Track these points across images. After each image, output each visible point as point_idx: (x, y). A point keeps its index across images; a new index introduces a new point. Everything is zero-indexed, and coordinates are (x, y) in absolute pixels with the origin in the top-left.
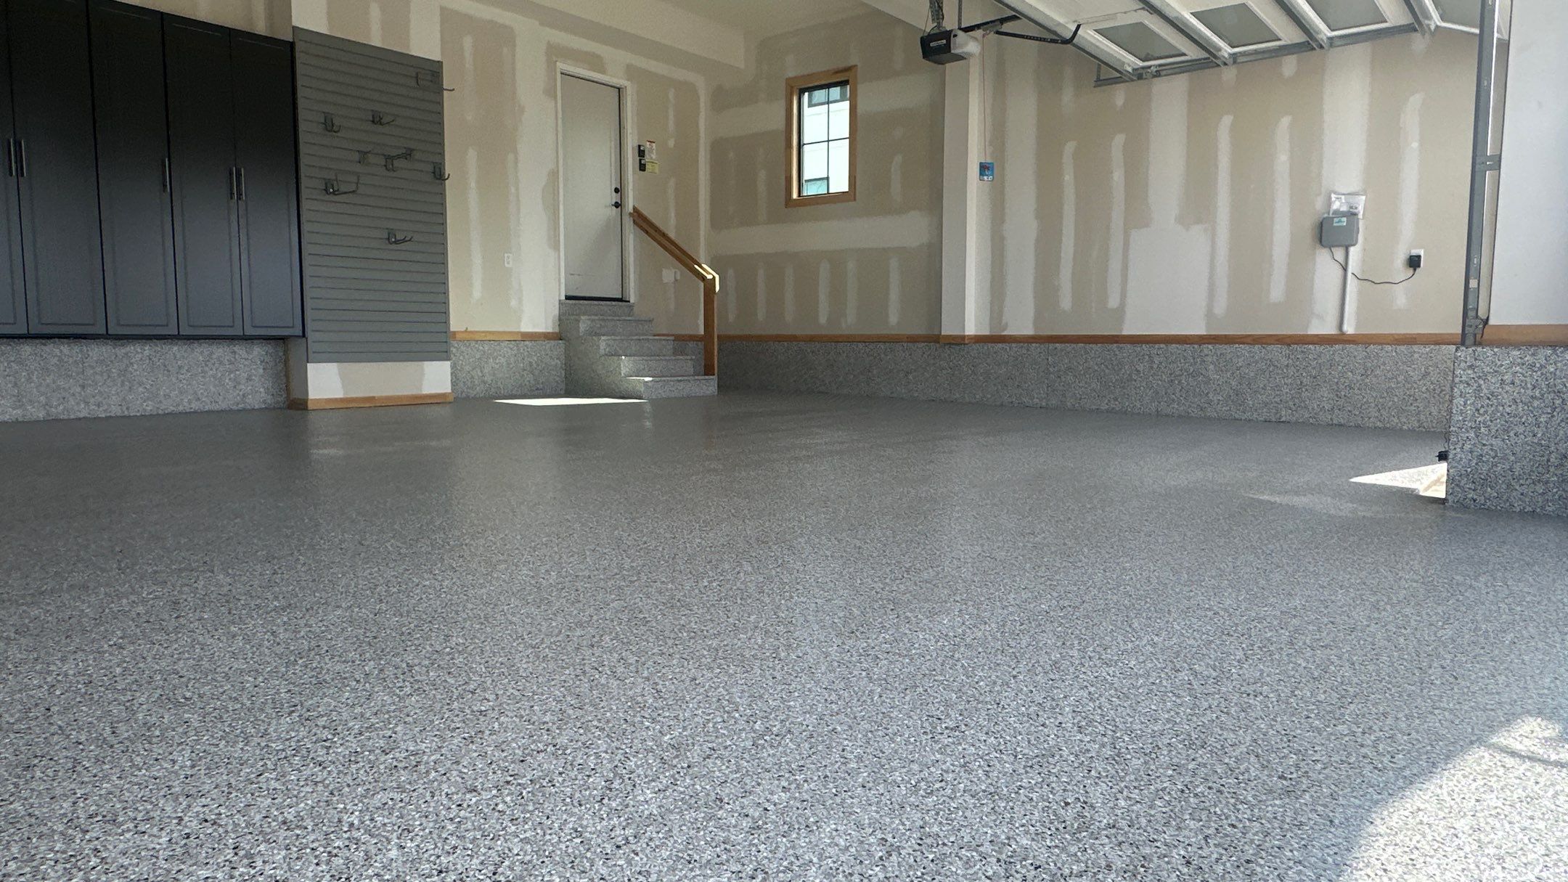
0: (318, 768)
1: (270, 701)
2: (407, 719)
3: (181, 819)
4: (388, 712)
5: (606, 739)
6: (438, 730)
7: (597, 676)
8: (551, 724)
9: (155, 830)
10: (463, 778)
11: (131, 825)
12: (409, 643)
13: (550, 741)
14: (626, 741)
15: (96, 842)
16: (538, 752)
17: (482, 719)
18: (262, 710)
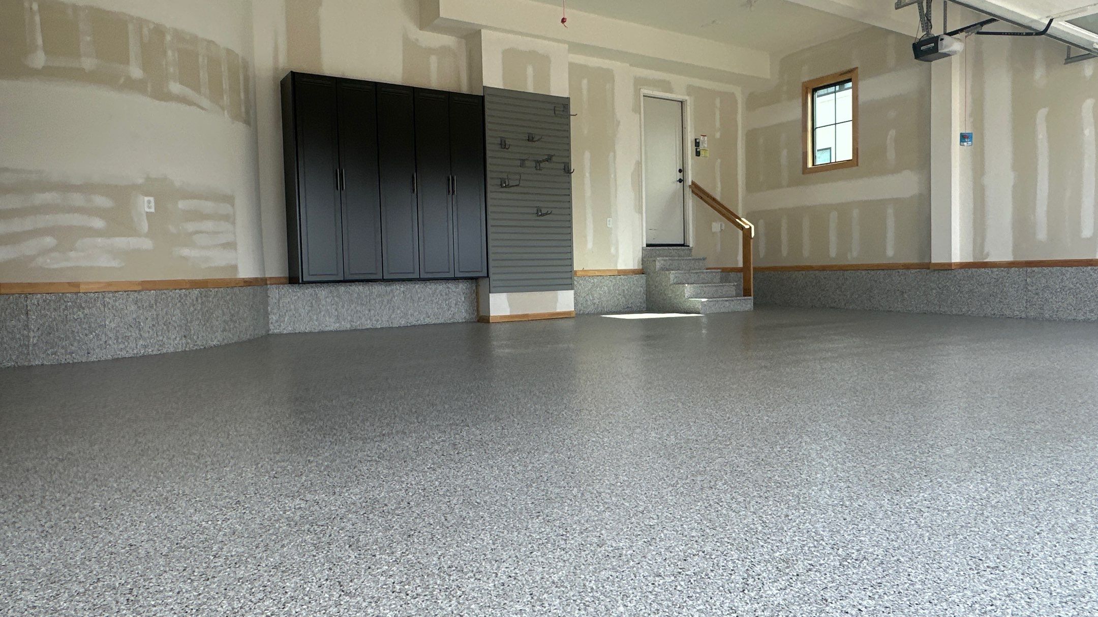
0: (563, 552)
1: (524, 508)
2: (607, 526)
3: (497, 574)
4: (594, 521)
5: (736, 551)
6: (627, 535)
7: (720, 509)
8: (697, 538)
9: (485, 579)
10: (650, 567)
11: (472, 575)
12: (595, 478)
13: (699, 549)
14: (750, 554)
15: (457, 582)
16: (694, 555)
17: (653, 530)
18: (521, 513)
